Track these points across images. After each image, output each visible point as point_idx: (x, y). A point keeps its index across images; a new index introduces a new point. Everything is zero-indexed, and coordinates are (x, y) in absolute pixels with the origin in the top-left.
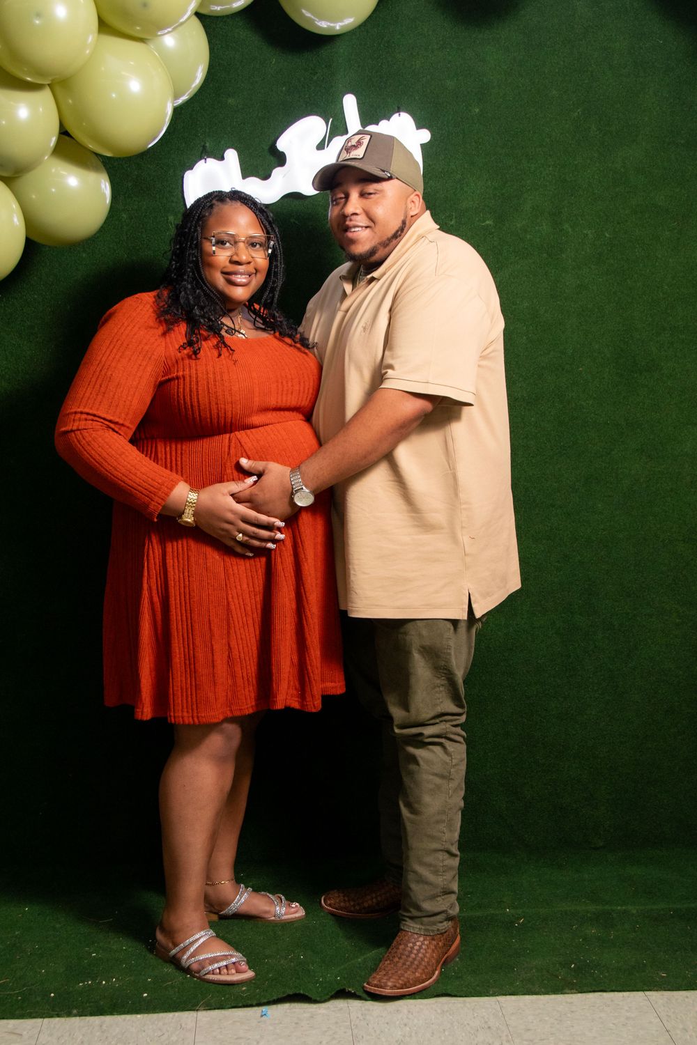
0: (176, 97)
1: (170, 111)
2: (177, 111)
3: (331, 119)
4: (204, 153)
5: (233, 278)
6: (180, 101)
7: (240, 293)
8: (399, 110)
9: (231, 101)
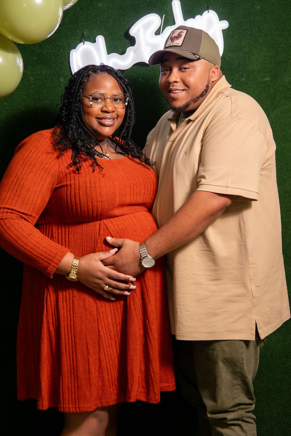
0: (65, 5)
1: (61, 14)
2: (65, 13)
3: (164, 15)
4: (83, 38)
5: (103, 121)
6: (68, 7)
7: (107, 131)
8: (208, 9)
9: (100, 5)
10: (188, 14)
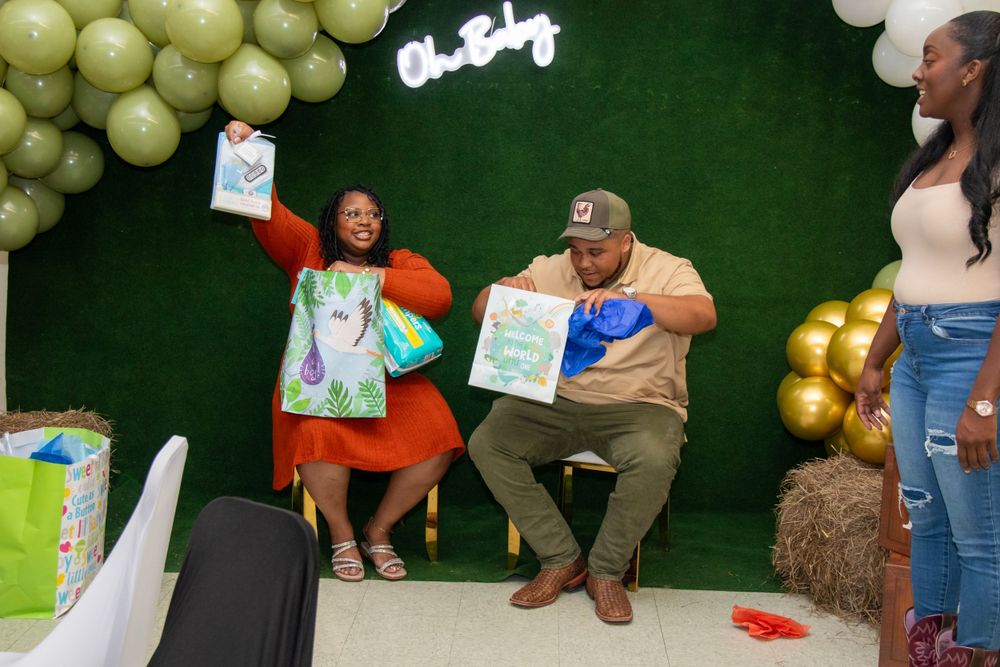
1: (387, 14)
2: (391, 15)
3: (495, 18)
4: (412, 39)
6: (394, 9)
8: (539, 12)
9: (430, 4)
10: (520, 17)
